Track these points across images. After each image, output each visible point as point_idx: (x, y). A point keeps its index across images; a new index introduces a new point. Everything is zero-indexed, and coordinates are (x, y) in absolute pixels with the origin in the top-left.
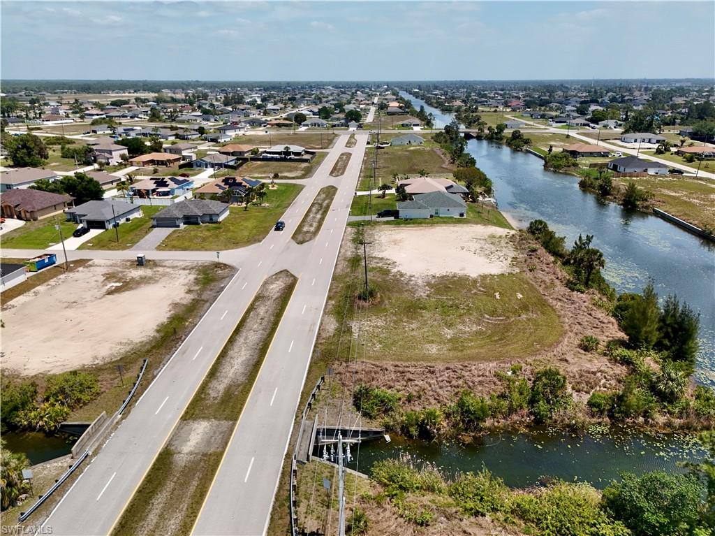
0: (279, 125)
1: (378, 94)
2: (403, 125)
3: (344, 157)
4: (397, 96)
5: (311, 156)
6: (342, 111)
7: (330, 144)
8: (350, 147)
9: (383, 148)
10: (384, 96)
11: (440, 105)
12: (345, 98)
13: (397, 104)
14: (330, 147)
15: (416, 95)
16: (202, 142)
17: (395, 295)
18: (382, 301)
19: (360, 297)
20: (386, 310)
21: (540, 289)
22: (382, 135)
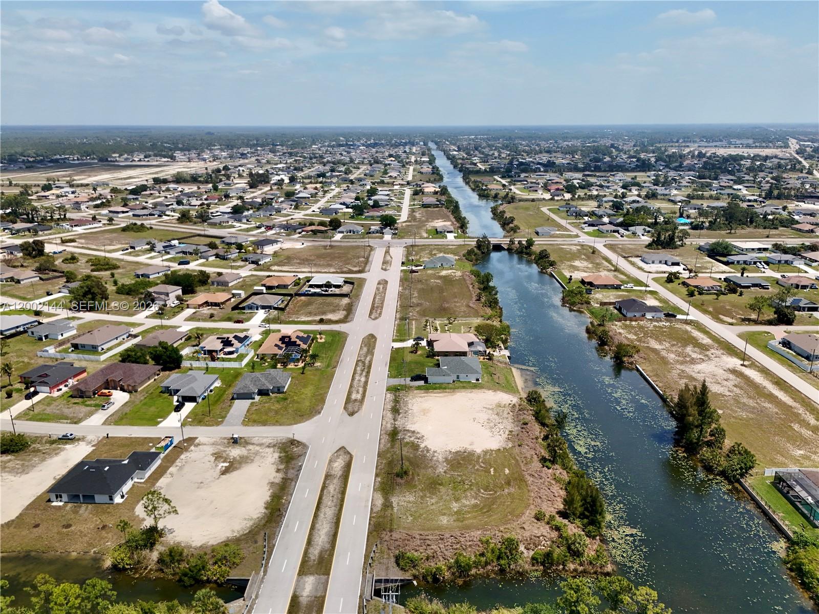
7: (366, 264)
14: (367, 268)
16: (242, 263)
17: (422, 471)
18: (413, 478)
19: (398, 475)
20: (415, 486)
21: (522, 465)
22: (416, 249)
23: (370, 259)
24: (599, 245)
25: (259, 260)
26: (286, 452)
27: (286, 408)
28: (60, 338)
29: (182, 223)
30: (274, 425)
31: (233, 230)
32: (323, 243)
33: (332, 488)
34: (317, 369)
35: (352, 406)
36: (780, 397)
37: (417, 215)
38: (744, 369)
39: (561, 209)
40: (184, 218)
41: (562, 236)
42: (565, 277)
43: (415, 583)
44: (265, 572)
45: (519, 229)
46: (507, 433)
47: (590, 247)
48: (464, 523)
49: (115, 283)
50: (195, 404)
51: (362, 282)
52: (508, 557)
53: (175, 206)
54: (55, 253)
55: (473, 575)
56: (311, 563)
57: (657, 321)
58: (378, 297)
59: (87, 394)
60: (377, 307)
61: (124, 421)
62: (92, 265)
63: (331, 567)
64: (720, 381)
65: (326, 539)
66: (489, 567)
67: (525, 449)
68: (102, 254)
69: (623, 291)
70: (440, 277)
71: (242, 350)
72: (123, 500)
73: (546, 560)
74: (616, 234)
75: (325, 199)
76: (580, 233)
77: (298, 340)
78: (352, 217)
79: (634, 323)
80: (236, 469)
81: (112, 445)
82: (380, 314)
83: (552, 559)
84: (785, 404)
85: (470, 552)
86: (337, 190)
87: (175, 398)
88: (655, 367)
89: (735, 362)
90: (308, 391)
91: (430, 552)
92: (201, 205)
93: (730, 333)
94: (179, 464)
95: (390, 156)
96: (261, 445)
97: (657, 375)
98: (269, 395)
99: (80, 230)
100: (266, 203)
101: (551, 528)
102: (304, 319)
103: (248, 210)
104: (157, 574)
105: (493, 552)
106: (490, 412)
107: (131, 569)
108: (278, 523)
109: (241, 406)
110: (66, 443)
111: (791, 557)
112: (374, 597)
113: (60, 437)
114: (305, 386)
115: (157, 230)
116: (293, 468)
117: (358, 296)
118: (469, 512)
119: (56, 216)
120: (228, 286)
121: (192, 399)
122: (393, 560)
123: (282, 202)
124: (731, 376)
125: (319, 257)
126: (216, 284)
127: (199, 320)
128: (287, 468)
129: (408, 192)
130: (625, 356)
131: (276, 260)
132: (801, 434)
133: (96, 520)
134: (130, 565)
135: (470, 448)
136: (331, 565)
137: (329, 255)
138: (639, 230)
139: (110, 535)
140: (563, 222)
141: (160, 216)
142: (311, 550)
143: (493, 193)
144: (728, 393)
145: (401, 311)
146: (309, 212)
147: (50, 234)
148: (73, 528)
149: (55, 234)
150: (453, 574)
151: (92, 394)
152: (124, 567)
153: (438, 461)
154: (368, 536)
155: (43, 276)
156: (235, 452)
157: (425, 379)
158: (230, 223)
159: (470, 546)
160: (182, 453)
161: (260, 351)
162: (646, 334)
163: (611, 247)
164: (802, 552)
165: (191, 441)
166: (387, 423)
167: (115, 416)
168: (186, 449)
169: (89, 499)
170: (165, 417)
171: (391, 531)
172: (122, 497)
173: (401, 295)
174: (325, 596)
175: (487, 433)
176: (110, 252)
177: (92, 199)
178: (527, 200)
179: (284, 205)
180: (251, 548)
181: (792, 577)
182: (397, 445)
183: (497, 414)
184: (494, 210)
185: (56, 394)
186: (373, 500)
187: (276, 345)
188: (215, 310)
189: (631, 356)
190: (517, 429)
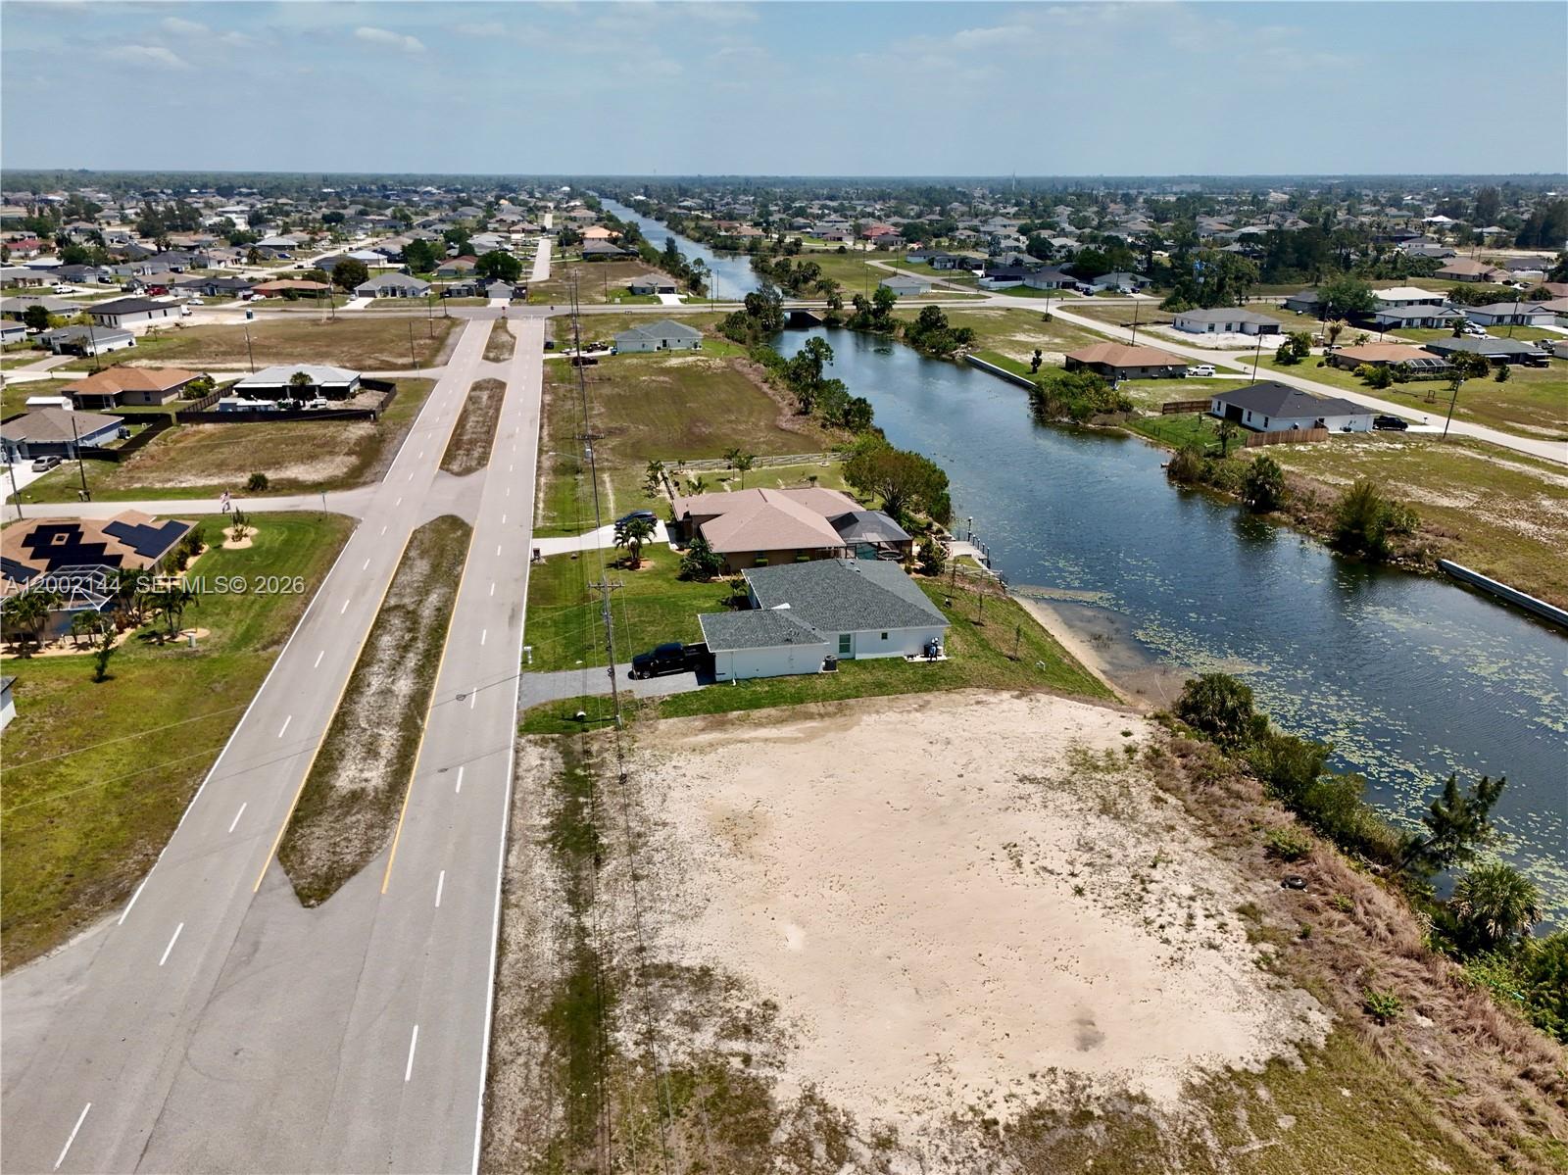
0: (288, 294)
1: (551, 205)
2: (631, 290)
3: (485, 396)
4: (600, 211)
5: (380, 396)
6: (467, 251)
7: (436, 351)
8: (496, 360)
9: (594, 361)
10: (565, 209)
11: (706, 234)
12: (471, 215)
13: (604, 233)
14: (439, 359)
15: (643, 209)
23: (450, 340)
25: (85, 340)
131: (151, 346)
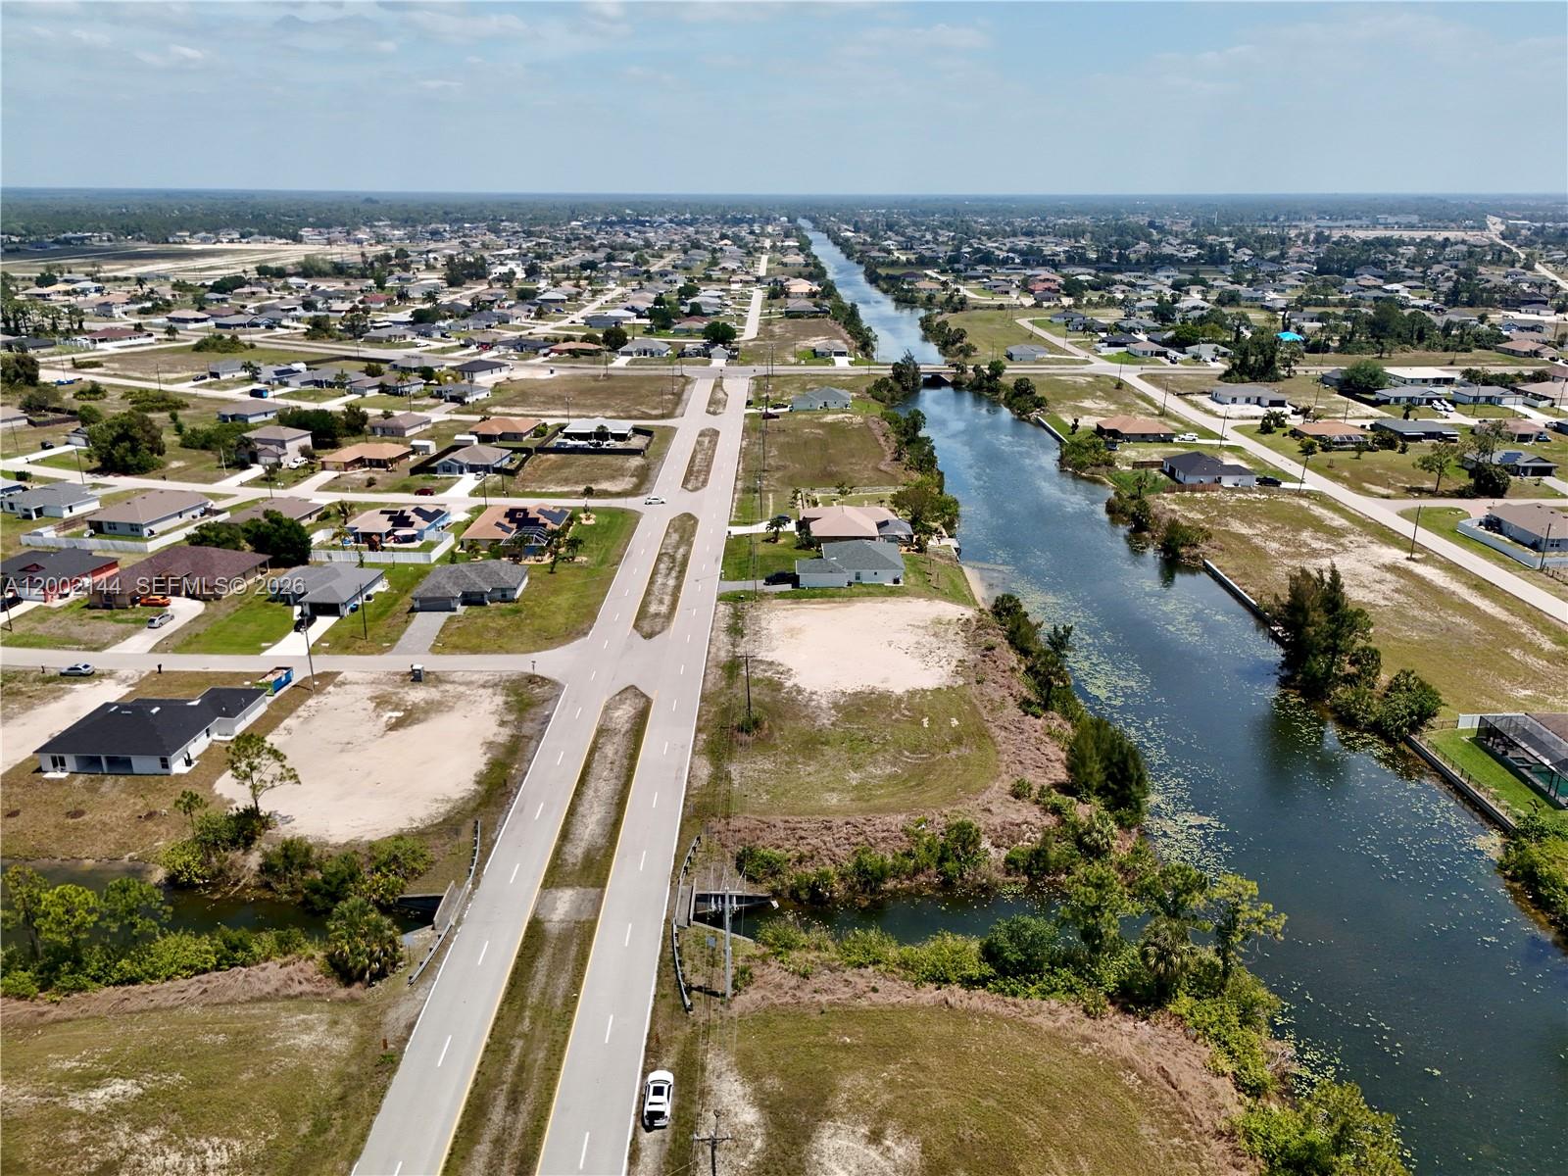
7: (677, 404)
8: (715, 413)
9: (777, 416)
14: (676, 413)
16: (432, 401)
17: (788, 724)
18: (770, 734)
19: (741, 729)
20: (775, 746)
21: (984, 712)
22: (774, 381)
23: (685, 397)
24: (1131, 375)
25: (466, 394)
26: (518, 695)
27: (518, 627)
28: (66, 514)
29: (313, 338)
30: (494, 652)
31: (414, 351)
32: (591, 372)
33: (611, 749)
34: (581, 567)
35: (648, 624)
36: (1483, 607)
37: (777, 330)
38: (1412, 565)
39: (1055, 320)
40: (319, 329)
41: (1059, 362)
42: (1066, 424)
43: (775, 904)
44: (476, 884)
45: (975, 350)
46: (954, 663)
47: (1113, 379)
48: (872, 803)
49: (179, 429)
50: (335, 619)
51: (670, 432)
52: (958, 857)
53: (300, 312)
54: (60, 383)
55: (890, 891)
56: (568, 869)
57: (1244, 492)
58: (699, 456)
59: (119, 601)
60: (699, 472)
61: (193, 647)
62: (133, 403)
63: (607, 875)
64: (1367, 583)
65: (598, 831)
66: (922, 878)
67: (989, 689)
68: (155, 386)
69: (1177, 445)
70: (823, 426)
71: (430, 535)
72: (189, 769)
73: (1035, 865)
74: (1162, 359)
75: (597, 304)
76: (1092, 358)
77: (541, 517)
78: (649, 332)
79: (1198, 495)
80: (418, 721)
81: (170, 684)
82: (705, 483)
83: (1047, 862)
84: (1493, 618)
85: (884, 849)
86: (620, 290)
87: (297, 609)
88: (1242, 562)
89: (1396, 555)
90: (564, 600)
91: (804, 850)
92: (351, 310)
93: (1385, 512)
94: (305, 714)
95: (723, 237)
96: (468, 684)
97: (1246, 575)
98: (484, 604)
99: (110, 348)
100: (479, 307)
101: (1045, 810)
102: (553, 489)
103: (445, 318)
104: (257, 893)
105: (929, 849)
106: (921, 632)
107: (205, 887)
108: (502, 806)
109: (429, 623)
110: (76, 682)
111: (1514, 857)
112: (693, 923)
113: (64, 671)
114: (556, 592)
115: (263, 349)
116: (532, 720)
117: (660, 456)
118: (881, 787)
119: (64, 325)
120: (403, 435)
121: (331, 609)
122: (731, 864)
123: (510, 307)
124: (1388, 576)
125: (583, 392)
126: (379, 431)
127: (346, 490)
128: (520, 721)
129: (758, 295)
130: (1182, 545)
131: (499, 396)
132: (1525, 665)
133: (135, 804)
134: (203, 878)
135: (881, 687)
136: (608, 871)
137: (602, 390)
138: (1206, 350)
139: (163, 829)
140: (1060, 342)
141: (270, 327)
142: (568, 848)
143: (923, 295)
144: (1383, 603)
145: (744, 479)
146: (565, 323)
147: (52, 355)
148: (86, 817)
149: (61, 354)
150: (851, 888)
151: (128, 601)
152: (190, 879)
153: (819, 707)
154: (682, 825)
155: (35, 419)
156: (417, 695)
157: (794, 580)
158: (409, 339)
159: (884, 839)
160: (310, 696)
161: (467, 535)
162: (1223, 512)
163: (1153, 379)
164: (1534, 849)
165: (328, 678)
166: (719, 649)
167: (174, 640)
168: (319, 691)
169: (120, 765)
170: (276, 637)
171: (728, 817)
172: (189, 762)
173: (744, 453)
174: (595, 921)
175: (916, 664)
176: (167, 382)
177: (134, 300)
178: (989, 307)
179: (515, 311)
180: (448, 847)
181: (1513, 891)
182: (740, 683)
183: (935, 635)
184: (925, 324)
185: (57, 603)
186: (691, 768)
187: (498, 524)
188: (378, 474)
189: (1196, 546)
190: (972, 658)
